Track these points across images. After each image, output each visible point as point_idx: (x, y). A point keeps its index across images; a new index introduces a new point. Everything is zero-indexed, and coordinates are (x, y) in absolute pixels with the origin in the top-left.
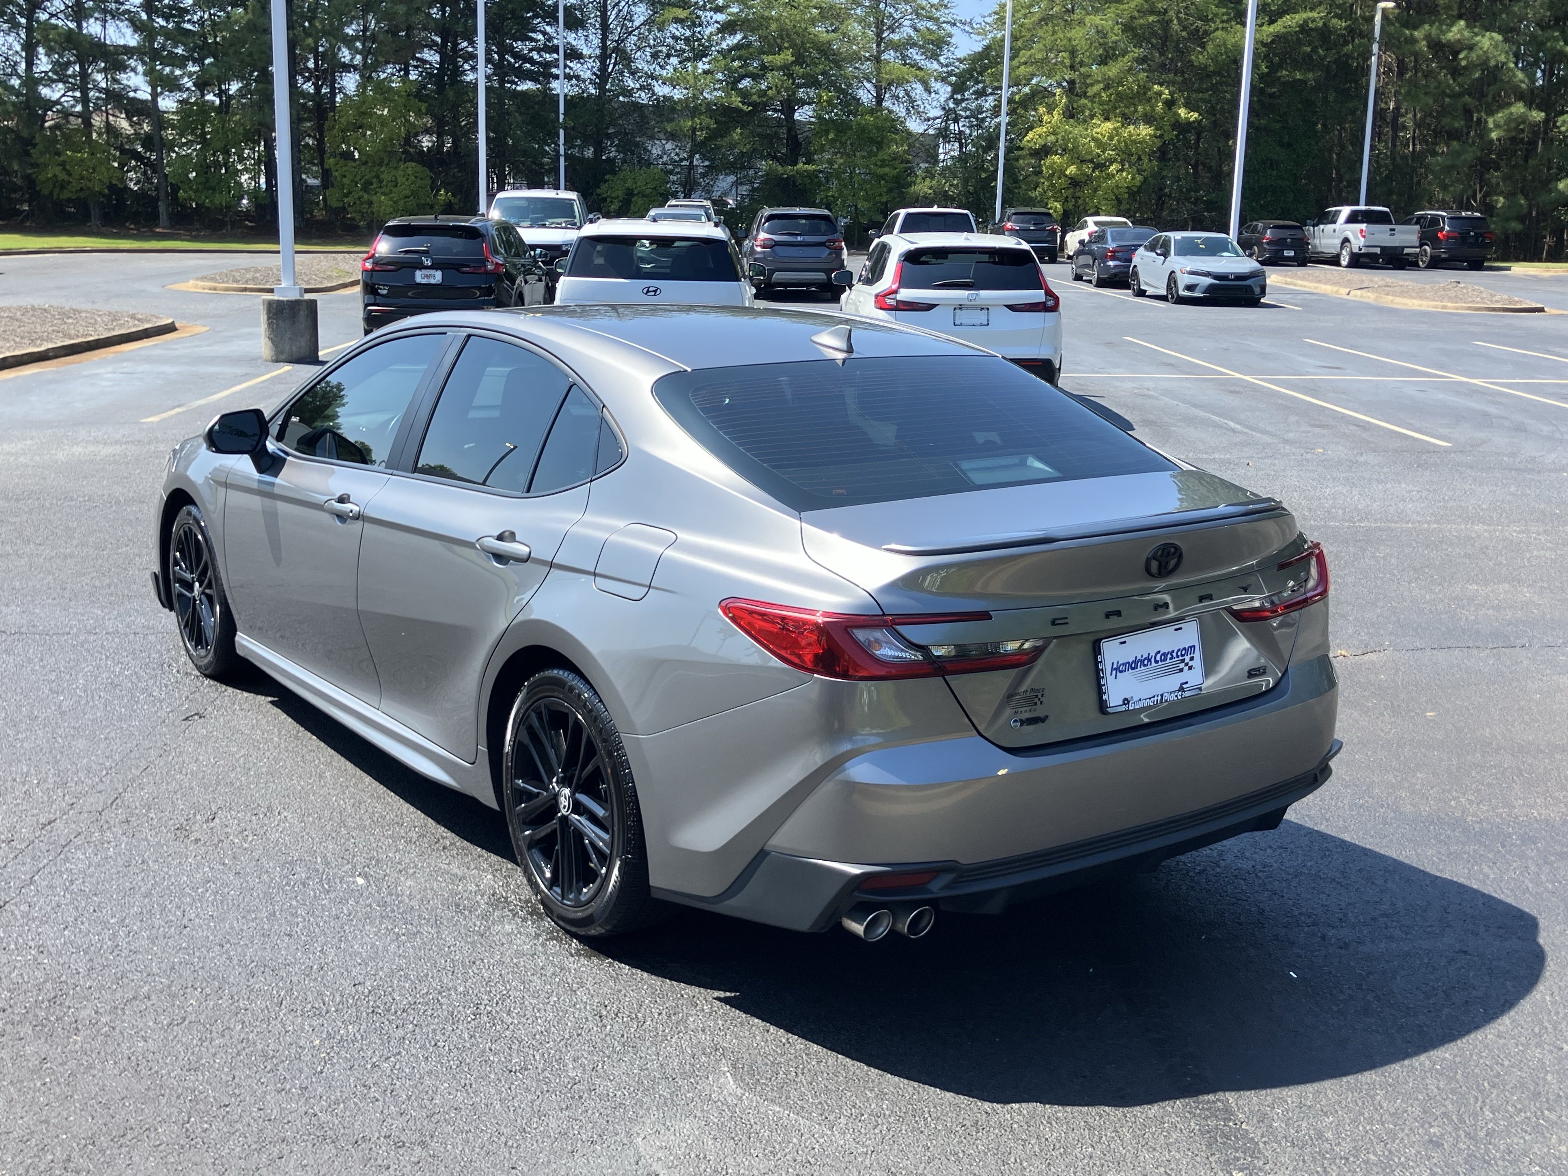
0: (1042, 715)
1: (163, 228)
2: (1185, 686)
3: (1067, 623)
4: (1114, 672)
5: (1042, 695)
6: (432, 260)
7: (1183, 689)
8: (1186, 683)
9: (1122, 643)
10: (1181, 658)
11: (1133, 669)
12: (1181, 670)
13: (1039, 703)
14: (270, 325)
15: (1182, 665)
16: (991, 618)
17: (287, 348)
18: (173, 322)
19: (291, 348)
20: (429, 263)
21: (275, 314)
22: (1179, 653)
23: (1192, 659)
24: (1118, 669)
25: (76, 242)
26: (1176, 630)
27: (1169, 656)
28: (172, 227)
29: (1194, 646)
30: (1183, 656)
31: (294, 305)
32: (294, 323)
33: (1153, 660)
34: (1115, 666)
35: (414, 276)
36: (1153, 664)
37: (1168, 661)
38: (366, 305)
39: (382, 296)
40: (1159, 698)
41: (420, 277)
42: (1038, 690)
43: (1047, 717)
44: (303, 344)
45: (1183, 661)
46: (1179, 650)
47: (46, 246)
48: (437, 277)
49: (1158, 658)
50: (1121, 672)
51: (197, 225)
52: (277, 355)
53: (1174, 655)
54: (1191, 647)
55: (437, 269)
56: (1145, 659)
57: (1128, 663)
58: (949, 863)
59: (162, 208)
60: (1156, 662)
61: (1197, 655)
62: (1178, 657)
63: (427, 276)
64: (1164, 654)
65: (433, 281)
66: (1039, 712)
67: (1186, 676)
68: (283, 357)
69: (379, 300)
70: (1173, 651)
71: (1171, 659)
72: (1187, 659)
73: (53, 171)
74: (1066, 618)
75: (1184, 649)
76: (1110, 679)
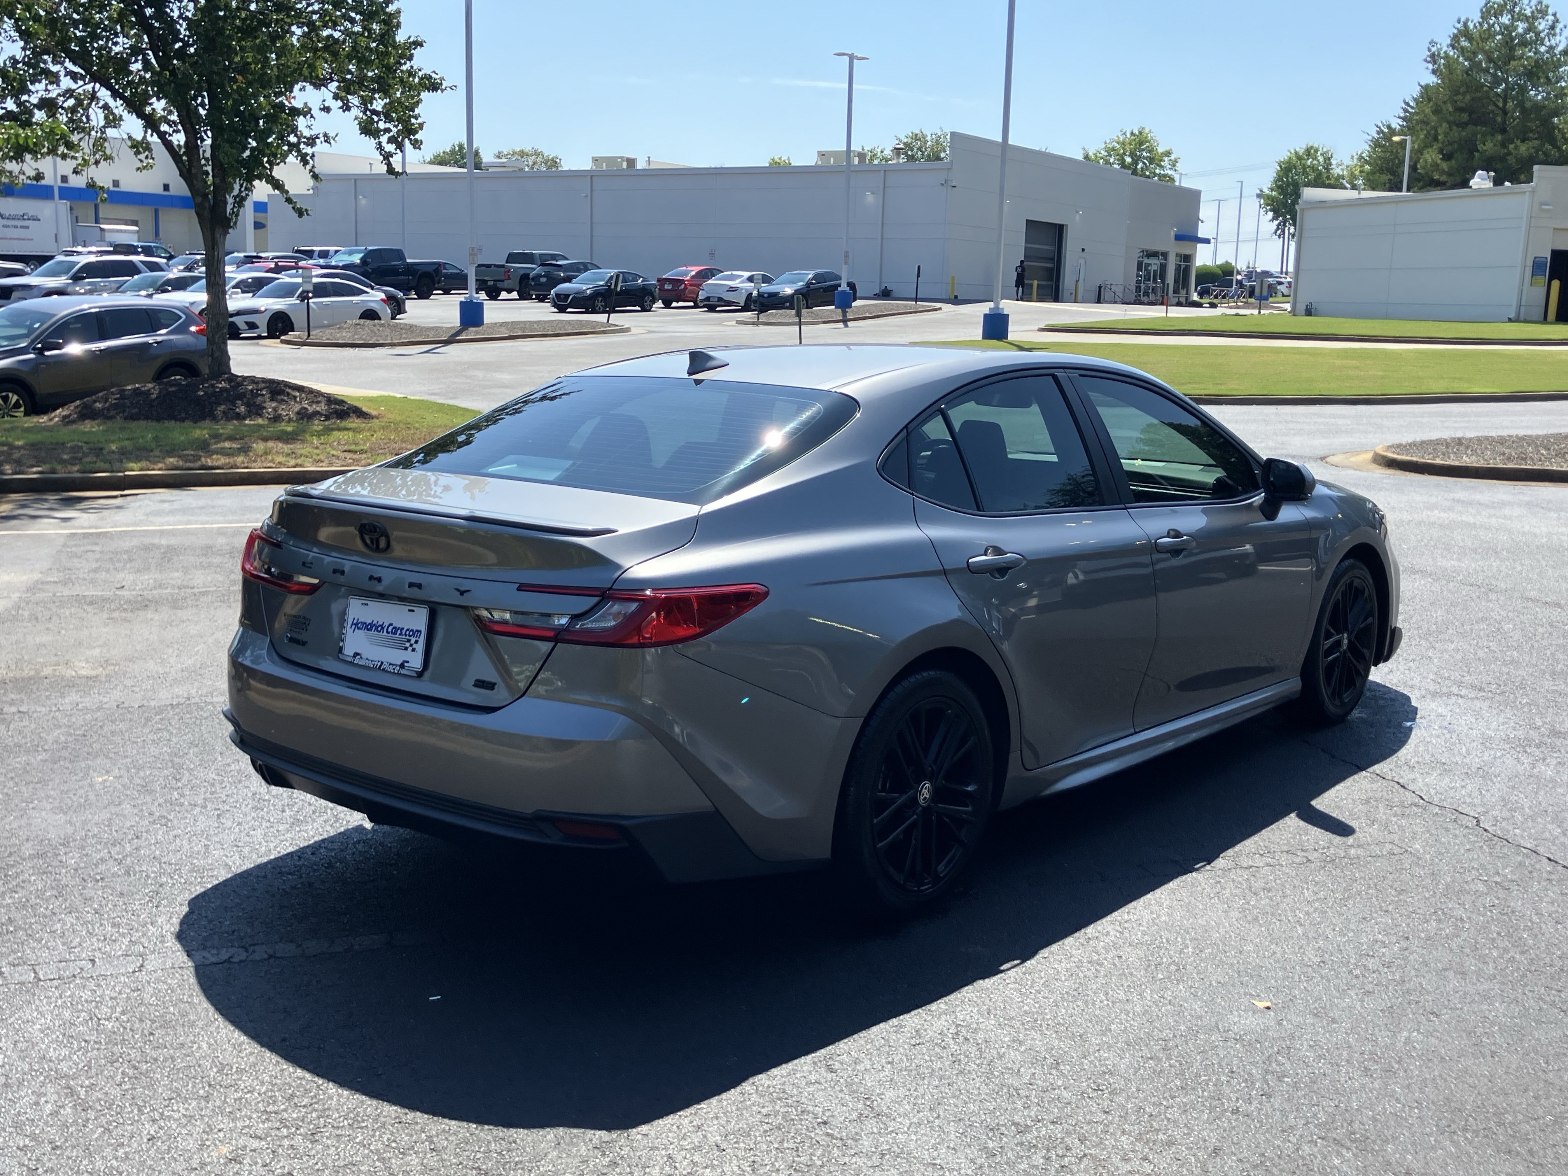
2: (406, 664)
3: (311, 568)
4: (354, 627)
5: (308, 624)
7: (403, 666)
9: (365, 604)
10: (408, 637)
11: (368, 630)
12: (406, 649)
15: (407, 645)
22: (407, 633)
23: (416, 642)
24: (356, 625)
26: (408, 610)
27: (399, 632)
29: (420, 632)
30: (410, 636)
33: (385, 629)
34: (355, 622)
36: (385, 633)
37: (397, 635)
40: (380, 664)
42: (307, 620)
43: (307, 642)
45: (409, 641)
46: (408, 630)
49: (390, 630)
50: (359, 629)
53: (404, 632)
56: (380, 626)
57: (366, 623)
60: (388, 632)
61: (421, 640)
64: (395, 628)
66: (303, 636)
67: (409, 654)
70: (403, 629)
71: (399, 635)
72: (413, 640)
75: (412, 630)
76: (349, 631)
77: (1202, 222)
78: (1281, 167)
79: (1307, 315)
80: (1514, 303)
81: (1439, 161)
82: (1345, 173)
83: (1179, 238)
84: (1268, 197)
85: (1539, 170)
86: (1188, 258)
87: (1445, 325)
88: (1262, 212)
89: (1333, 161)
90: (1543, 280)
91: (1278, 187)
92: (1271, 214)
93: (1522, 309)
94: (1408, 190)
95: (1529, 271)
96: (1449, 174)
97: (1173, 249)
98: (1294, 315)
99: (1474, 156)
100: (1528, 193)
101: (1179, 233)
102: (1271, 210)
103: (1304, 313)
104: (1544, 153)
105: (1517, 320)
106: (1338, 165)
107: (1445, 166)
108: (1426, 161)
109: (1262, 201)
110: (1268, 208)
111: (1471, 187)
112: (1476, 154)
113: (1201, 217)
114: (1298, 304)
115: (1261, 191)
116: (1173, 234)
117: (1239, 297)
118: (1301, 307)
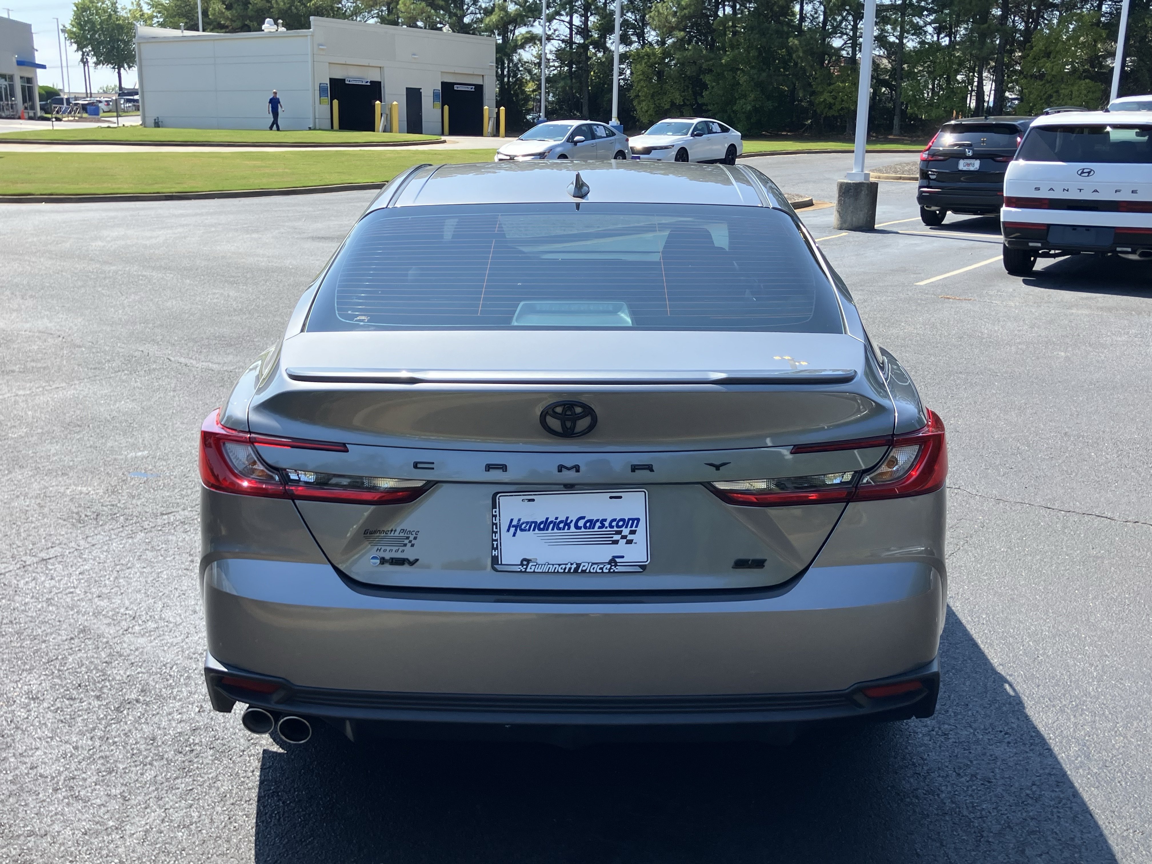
0: (412, 559)
1: (894, 135)
2: (618, 560)
3: (433, 469)
4: (512, 530)
5: (415, 538)
6: (973, 151)
7: (616, 563)
8: (623, 557)
9: (530, 500)
10: (615, 529)
11: (541, 529)
12: (616, 542)
13: (409, 545)
14: (839, 201)
15: (617, 537)
16: (347, 451)
17: (849, 219)
18: (811, 200)
19: (852, 220)
20: (970, 154)
21: (844, 193)
22: (614, 524)
23: (633, 532)
24: (517, 527)
25: (822, 146)
26: (611, 498)
27: (598, 524)
28: (901, 134)
29: (638, 520)
30: (619, 527)
31: (858, 186)
32: (856, 199)
33: (572, 525)
34: (515, 523)
35: (957, 164)
36: (573, 529)
37: (596, 529)
38: (920, 187)
39: (933, 180)
40: (574, 566)
41: (962, 165)
42: (410, 532)
43: (417, 560)
44: (861, 216)
46: (615, 520)
47: (800, 149)
48: (976, 165)
49: (581, 523)
50: (522, 530)
51: (919, 133)
52: (841, 224)
53: (607, 524)
54: (633, 520)
55: (976, 158)
56: (561, 522)
57: (536, 523)
58: (280, 680)
59: (896, 121)
60: (577, 527)
61: (641, 529)
62: (611, 526)
63: (968, 165)
64: (590, 521)
65: (972, 168)
66: (409, 553)
67: (622, 548)
68: (845, 226)
69: (932, 183)
70: (605, 520)
71: (599, 528)
72: (626, 531)
73: (826, 97)
74: (433, 463)
75: (623, 520)
76: (506, 537)
77: (37, 50)
78: (77, 8)
79: (155, 127)
80: (311, 116)
81: (224, 10)
82: (129, 15)
83: (20, 63)
84: (71, 32)
85: (314, 20)
86: (29, 80)
87: (244, 133)
88: (68, 42)
89: (119, 6)
90: (327, 100)
91: (79, 24)
92: (75, 46)
93: (317, 120)
94: (204, 30)
95: (317, 93)
96: (232, 20)
97: (18, 73)
98: (145, 127)
99: (248, 7)
100: (309, 37)
101: (19, 60)
102: (75, 43)
103: (153, 125)
104: (296, 8)
105: (315, 129)
106: (123, 9)
107: (228, 13)
108: (214, 9)
109: (66, 35)
110: (72, 41)
111: (263, 31)
112: (250, 6)
113: (35, 47)
114: (146, 119)
115: (64, 26)
116: (14, 61)
117: (75, 113)
118: (151, 121)
